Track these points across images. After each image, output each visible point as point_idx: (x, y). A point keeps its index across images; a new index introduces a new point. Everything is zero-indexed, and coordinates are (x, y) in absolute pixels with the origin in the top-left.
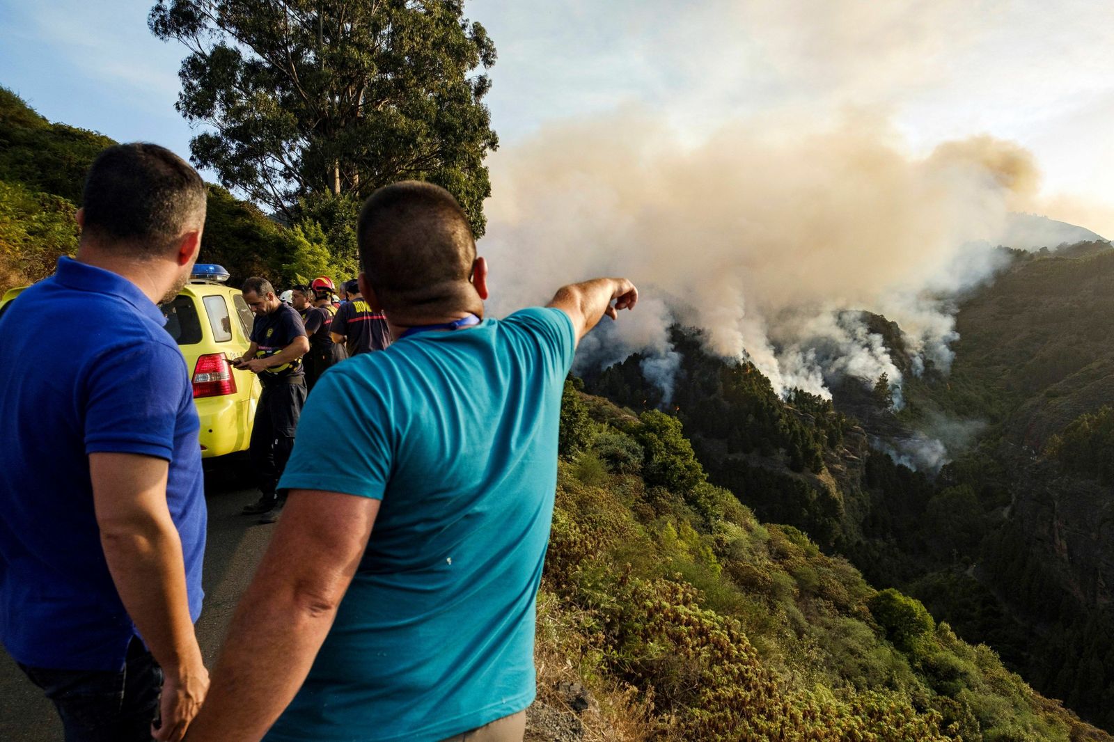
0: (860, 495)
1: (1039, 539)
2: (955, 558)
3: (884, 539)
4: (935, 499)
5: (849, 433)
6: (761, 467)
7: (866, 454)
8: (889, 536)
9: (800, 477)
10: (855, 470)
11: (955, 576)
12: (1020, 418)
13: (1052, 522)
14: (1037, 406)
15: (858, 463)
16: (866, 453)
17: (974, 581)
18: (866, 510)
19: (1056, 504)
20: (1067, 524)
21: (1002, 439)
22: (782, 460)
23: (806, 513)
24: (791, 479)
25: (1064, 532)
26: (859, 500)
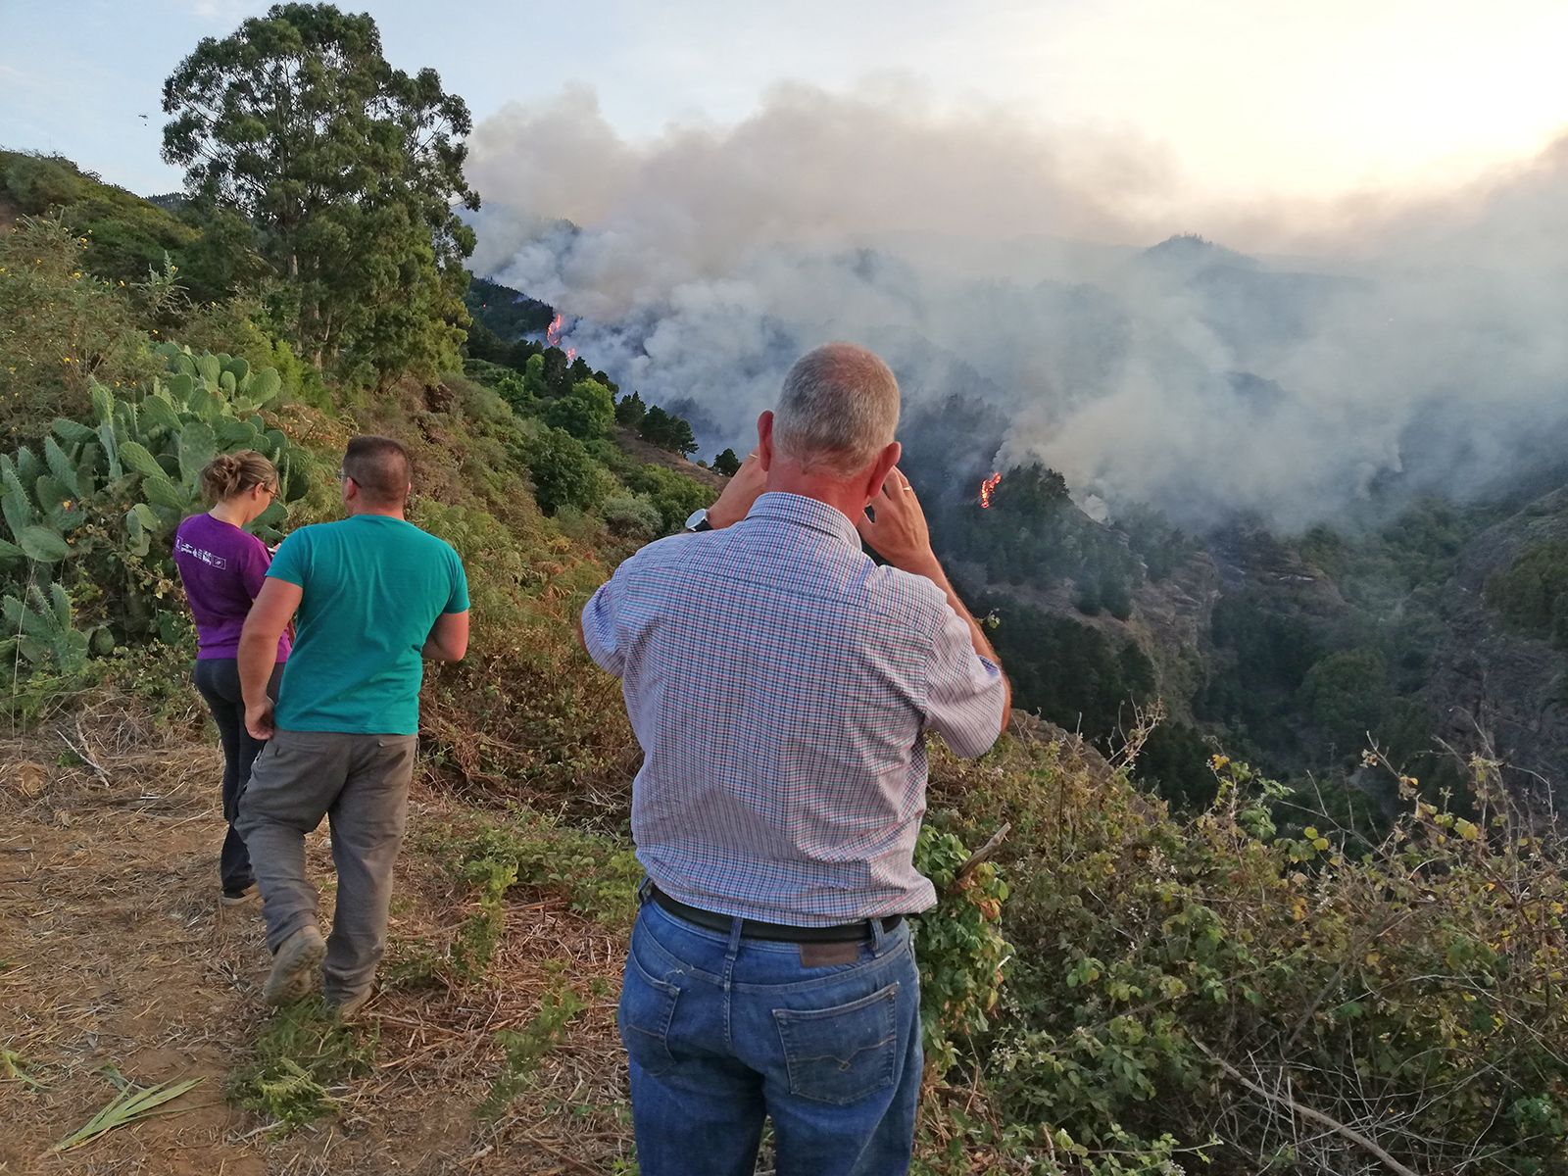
0: (1195, 657)
1: (1458, 730)
2: (1333, 758)
3: (1228, 723)
4: (1316, 668)
5: (1189, 562)
6: (1034, 606)
7: (1214, 596)
8: (1235, 719)
9: (1095, 623)
10: (1189, 617)
11: (1330, 783)
12: (1481, 547)
13: (1478, 704)
14: (1510, 529)
15: (1194, 608)
16: (1215, 593)
17: (1359, 792)
18: (1204, 679)
19: (1485, 675)
20: (1497, 707)
21: (1449, 582)
22: (1067, 596)
23: (1095, 677)
24: (1078, 625)
25: (1492, 718)
26: (1192, 664)
